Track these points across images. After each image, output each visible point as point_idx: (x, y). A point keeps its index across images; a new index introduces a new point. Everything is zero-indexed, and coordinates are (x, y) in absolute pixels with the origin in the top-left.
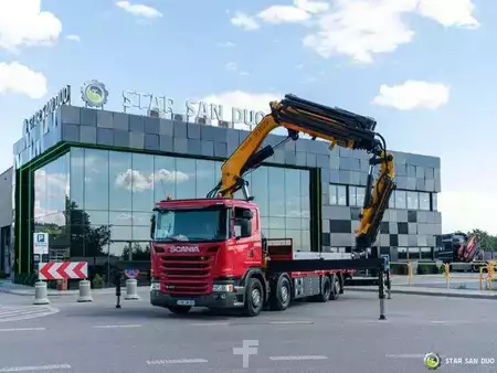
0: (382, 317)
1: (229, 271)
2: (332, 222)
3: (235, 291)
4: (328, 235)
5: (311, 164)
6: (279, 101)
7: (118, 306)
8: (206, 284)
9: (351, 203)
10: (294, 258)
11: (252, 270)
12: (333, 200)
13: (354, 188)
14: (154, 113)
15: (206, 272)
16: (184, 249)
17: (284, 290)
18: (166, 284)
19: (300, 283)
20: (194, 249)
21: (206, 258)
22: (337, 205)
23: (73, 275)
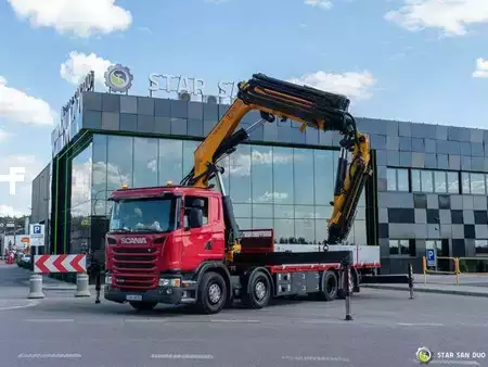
0: (348, 318)
1: (176, 264)
2: (391, 211)
3: (183, 285)
4: (386, 226)
6: (247, 81)
7: (98, 302)
8: (152, 278)
9: (414, 190)
10: (275, 251)
11: (209, 264)
12: (391, 187)
13: (417, 172)
14: (185, 96)
15: (153, 265)
16: (134, 240)
17: (260, 287)
18: (117, 277)
19: (286, 278)
20: (142, 241)
21: (154, 250)
22: (397, 192)
23: (71, 269)
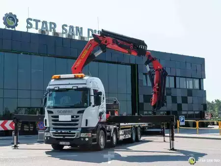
2: (145, 96)
4: (142, 104)
5: (133, 62)
22: (147, 86)
